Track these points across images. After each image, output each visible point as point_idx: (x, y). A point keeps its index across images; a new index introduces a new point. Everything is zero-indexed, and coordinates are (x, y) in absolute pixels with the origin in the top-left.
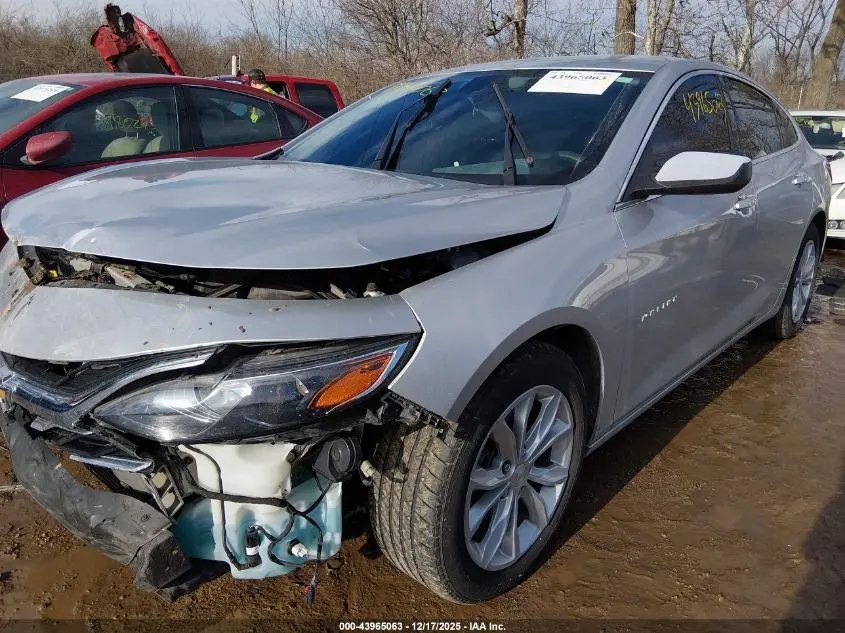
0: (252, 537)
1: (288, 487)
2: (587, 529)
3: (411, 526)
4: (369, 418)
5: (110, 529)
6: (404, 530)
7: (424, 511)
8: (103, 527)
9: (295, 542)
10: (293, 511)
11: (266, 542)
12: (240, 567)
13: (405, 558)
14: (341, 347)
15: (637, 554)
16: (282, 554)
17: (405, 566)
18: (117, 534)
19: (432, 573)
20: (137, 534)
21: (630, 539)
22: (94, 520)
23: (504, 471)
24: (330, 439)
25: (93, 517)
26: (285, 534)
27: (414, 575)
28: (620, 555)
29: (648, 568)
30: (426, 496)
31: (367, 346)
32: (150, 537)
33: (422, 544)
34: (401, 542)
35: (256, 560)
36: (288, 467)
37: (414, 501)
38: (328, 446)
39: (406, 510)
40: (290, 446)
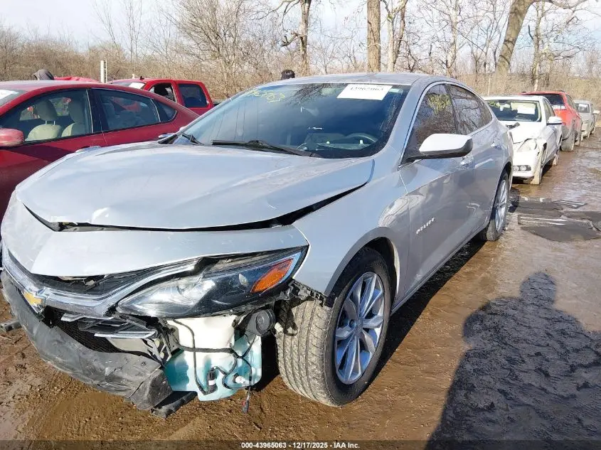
0: (212, 374)
1: (233, 341)
2: (395, 355)
3: (306, 368)
4: (282, 296)
5: (120, 374)
6: (302, 372)
7: (313, 359)
8: (115, 373)
9: (237, 375)
10: (236, 356)
11: (221, 376)
12: (205, 393)
13: (304, 388)
14: (267, 256)
15: (425, 366)
16: (230, 382)
17: (303, 392)
18: (125, 376)
19: (321, 393)
20: (140, 374)
21: (419, 358)
22: (107, 371)
23: (351, 326)
24: (256, 311)
25: (107, 369)
26: (232, 370)
27: (309, 395)
28: (415, 367)
29: (432, 373)
30: (314, 350)
31: (281, 255)
32: (148, 375)
33: (314, 378)
34: (301, 379)
35: (214, 388)
36: (233, 329)
37: (307, 354)
38: (255, 315)
39: (302, 359)
40: (234, 317)
